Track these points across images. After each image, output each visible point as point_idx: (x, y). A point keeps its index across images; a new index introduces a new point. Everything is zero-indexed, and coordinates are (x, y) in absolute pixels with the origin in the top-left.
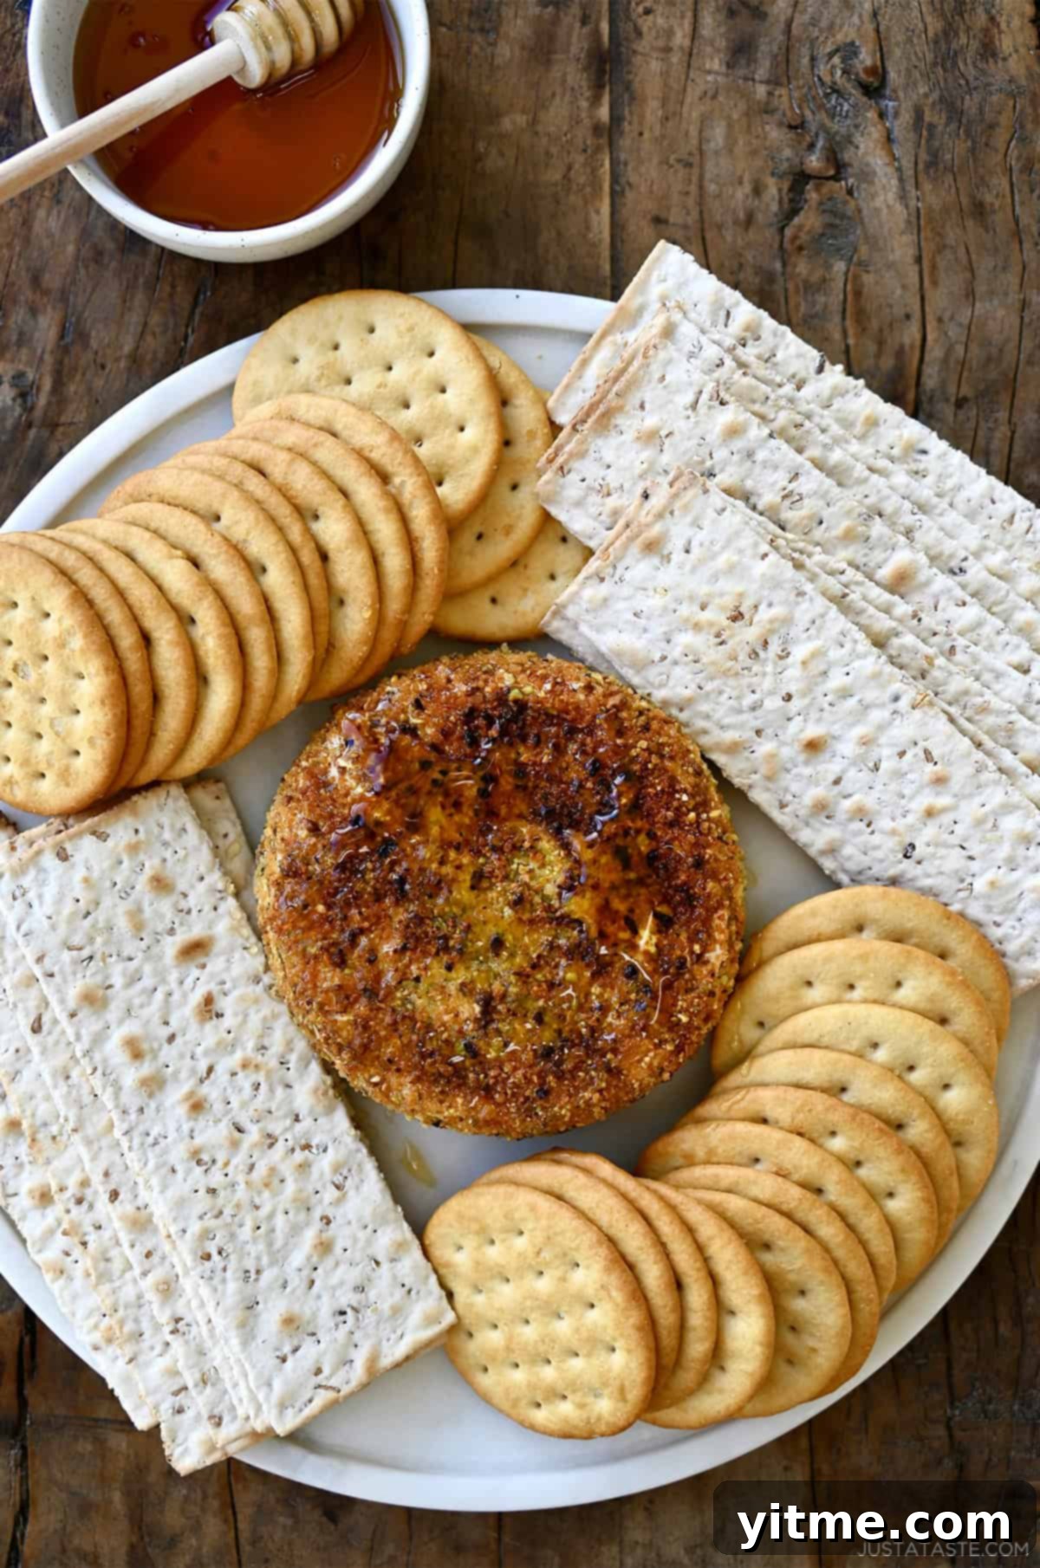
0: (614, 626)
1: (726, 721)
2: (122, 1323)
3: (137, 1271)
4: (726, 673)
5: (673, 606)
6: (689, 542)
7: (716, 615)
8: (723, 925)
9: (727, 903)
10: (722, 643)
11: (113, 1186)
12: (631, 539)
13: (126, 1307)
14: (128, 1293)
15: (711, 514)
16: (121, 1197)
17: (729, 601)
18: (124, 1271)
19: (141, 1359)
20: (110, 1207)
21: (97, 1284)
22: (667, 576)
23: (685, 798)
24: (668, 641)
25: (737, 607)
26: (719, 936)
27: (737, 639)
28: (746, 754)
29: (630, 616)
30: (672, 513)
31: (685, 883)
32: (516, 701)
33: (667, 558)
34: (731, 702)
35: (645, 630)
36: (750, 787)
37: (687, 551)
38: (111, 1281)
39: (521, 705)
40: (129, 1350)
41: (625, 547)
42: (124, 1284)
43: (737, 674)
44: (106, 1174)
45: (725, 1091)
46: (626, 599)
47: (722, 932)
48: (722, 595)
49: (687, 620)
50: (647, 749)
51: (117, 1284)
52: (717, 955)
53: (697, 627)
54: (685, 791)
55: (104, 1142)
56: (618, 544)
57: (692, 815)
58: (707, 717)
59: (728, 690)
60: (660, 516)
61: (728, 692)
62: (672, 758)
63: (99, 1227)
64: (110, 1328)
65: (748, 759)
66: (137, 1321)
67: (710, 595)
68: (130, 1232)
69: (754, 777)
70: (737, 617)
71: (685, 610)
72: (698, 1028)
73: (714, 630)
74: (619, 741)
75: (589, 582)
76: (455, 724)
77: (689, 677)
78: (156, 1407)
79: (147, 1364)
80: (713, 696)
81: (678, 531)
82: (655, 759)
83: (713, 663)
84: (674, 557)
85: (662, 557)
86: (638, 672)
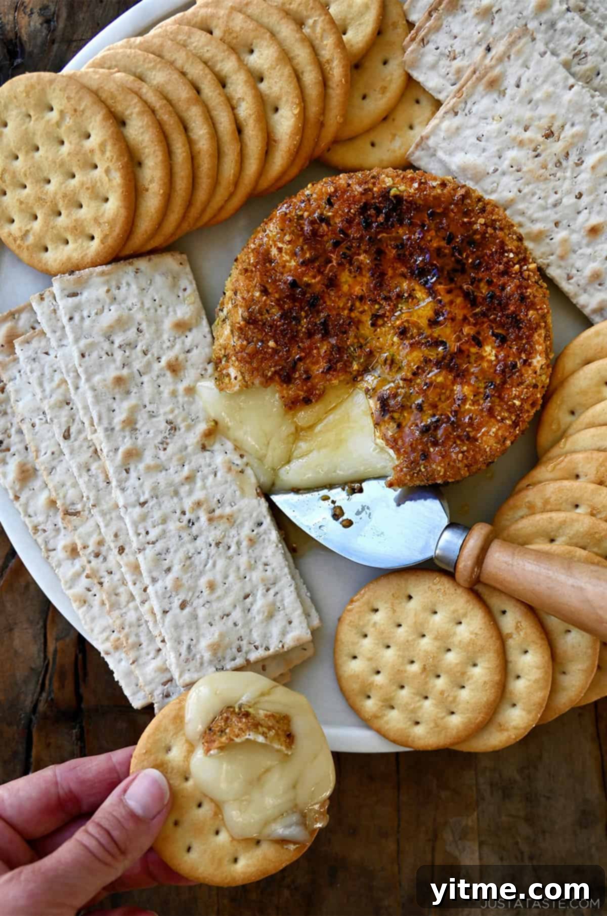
0: (462, 149)
1: (536, 216)
2: (127, 637)
3: (138, 600)
4: (540, 179)
5: (505, 129)
6: (520, 79)
7: (534, 134)
8: (541, 340)
9: (543, 324)
10: (537, 156)
11: (120, 544)
12: (479, 79)
13: (130, 626)
14: (132, 616)
15: (536, 56)
16: (126, 551)
17: (544, 123)
18: (128, 602)
19: (141, 661)
20: (119, 557)
21: (109, 612)
22: (503, 106)
23: (511, 255)
24: (500, 157)
25: (550, 127)
26: (539, 348)
27: (548, 151)
28: (548, 240)
29: (474, 140)
30: (509, 57)
31: (514, 312)
32: (396, 196)
33: (503, 93)
34: (541, 201)
35: (484, 150)
36: (548, 265)
37: (518, 86)
38: (120, 608)
39: (399, 198)
40: (132, 655)
41: (474, 86)
42: (129, 610)
43: (546, 179)
44: (116, 535)
45: (551, 459)
46: (471, 127)
47: (540, 345)
48: (540, 119)
49: (514, 139)
50: (485, 224)
51: (124, 610)
52: (538, 361)
53: (521, 144)
54: (511, 251)
55: (114, 515)
56: (469, 83)
57: (517, 267)
58: (523, 213)
59: (539, 192)
60: (500, 60)
61: (539, 193)
62: (501, 229)
63: (111, 573)
64: (119, 639)
65: (548, 244)
66: (137, 635)
67: (531, 119)
68: (133, 574)
69: (551, 257)
70: (549, 135)
71: (515, 131)
72: (528, 411)
73: (533, 146)
74: (466, 220)
75: (448, 116)
76: (355, 215)
77: (513, 183)
78: (151, 693)
79: (145, 664)
80: (528, 197)
81: (513, 71)
82: (490, 230)
83: (530, 171)
84: (508, 92)
85: (500, 93)
86: (477, 182)
